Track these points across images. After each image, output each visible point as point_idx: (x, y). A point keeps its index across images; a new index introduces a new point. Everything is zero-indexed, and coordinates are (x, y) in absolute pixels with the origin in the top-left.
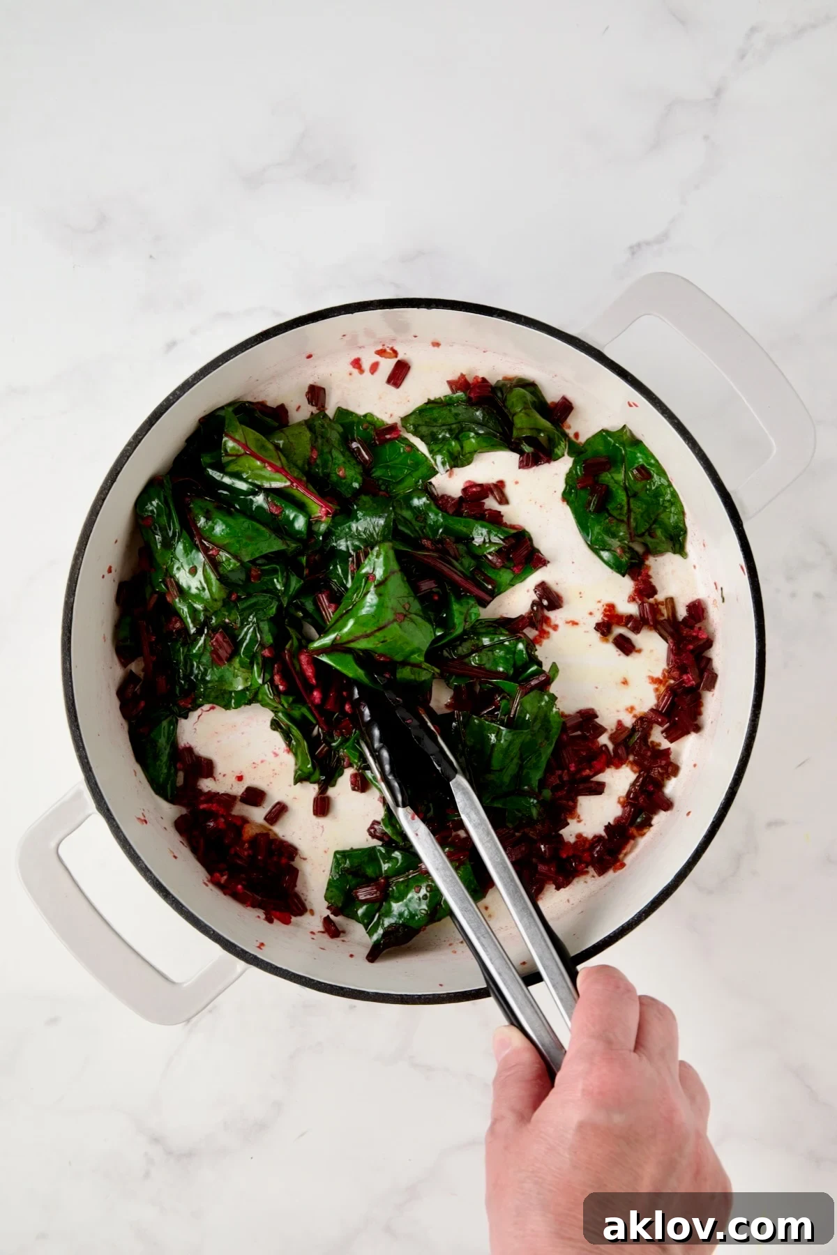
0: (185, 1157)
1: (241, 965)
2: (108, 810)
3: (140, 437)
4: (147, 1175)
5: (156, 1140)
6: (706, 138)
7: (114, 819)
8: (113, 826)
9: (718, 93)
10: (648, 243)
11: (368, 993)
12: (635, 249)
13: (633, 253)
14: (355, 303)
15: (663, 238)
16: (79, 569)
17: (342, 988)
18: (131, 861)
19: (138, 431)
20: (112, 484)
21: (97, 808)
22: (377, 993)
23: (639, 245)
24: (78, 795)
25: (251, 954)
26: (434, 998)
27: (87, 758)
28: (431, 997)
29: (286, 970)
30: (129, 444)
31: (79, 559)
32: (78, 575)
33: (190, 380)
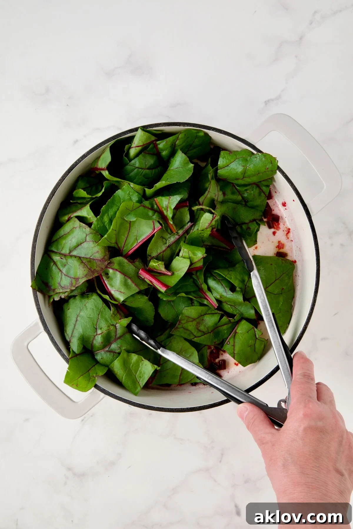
0: (81, 476)
1: (102, 395)
2: (49, 330)
3: (64, 177)
4: (65, 483)
5: (69, 469)
6: (296, 57)
7: (51, 334)
8: (51, 337)
9: (301, 38)
10: (272, 100)
11: (154, 407)
12: (267, 103)
13: (266, 104)
14: (154, 124)
15: (278, 98)
16: (39, 231)
17: (144, 405)
18: (58, 351)
19: (64, 175)
20: (53, 196)
21: (44, 330)
22: (158, 408)
23: (268, 101)
24: (36, 324)
25: (106, 391)
26: (181, 410)
27: (40, 309)
28: (180, 409)
29: (121, 397)
30: (60, 180)
31: (38, 227)
32: (38, 234)
33: (86, 154)
